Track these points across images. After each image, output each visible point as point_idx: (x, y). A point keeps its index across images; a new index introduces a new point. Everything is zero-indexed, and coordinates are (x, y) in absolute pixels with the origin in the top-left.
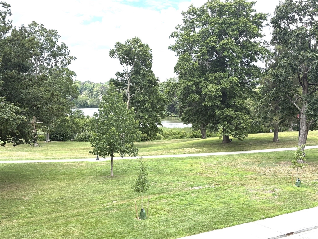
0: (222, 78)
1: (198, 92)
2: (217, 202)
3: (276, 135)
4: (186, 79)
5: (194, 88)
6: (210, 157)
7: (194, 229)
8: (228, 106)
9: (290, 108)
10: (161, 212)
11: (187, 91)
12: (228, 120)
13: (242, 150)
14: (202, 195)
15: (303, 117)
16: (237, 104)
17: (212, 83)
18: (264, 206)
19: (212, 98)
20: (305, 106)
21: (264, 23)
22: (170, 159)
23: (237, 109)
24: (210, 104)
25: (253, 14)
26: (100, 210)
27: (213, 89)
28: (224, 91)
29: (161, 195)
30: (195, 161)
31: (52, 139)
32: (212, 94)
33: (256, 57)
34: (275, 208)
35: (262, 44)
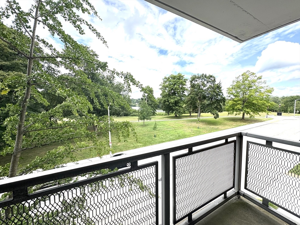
0: (175, 98)
1: (168, 102)
2: (176, 133)
3: (190, 115)
4: (164, 98)
5: (167, 100)
6: (172, 121)
7: (170, 140)
8: (176, 106)
9: (196, 107)
10: (160, 135)
11: (165, 101)
12: (177, 110)
13: (181, 119)
14: (171, 131)
15: (199, 109)
16: (179, 105)
17: (172, 99)
18: (189, 134)
19: (172, 103)
20: (200, 106)
21: (187, 81)
22: (160, 121)
23: (179, 107)
24: (172, 105)
25: (184, 79)
26: (143, 135)
27: (172, 101)
28: (175, 101)
29: (159, 131)
30: (167, 122)
31: (124, 116)
32: (172, 102)
33: (184, 91)
34: (192, 134)
35: (186, 88)
